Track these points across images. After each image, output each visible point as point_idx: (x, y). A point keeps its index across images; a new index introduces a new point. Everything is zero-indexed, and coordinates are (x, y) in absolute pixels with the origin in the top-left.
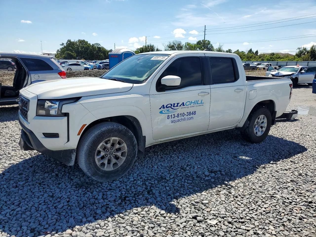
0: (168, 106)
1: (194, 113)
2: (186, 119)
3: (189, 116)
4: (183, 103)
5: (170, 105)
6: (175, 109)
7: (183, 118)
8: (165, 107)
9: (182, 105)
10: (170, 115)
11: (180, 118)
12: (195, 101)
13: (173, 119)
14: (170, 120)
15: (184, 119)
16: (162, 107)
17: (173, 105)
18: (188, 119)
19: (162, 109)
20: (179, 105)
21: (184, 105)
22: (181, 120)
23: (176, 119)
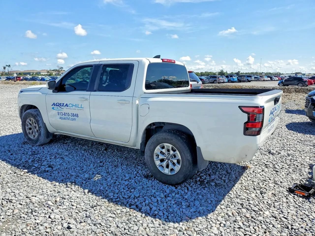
0: (57, 104)
1: (77, 115)
2: (70, 119)
3: (73, 117)
4: (67, 104)
5: (58, 104)
6: (61, 108)
7: (68, 117)
8: (55, 105)
9: (66, 106)
10: (59, 112)
11: (66, 117)
12: (76, 104)
13: (61, 116)
14: (60, 116)
15: (68, 119)
16: (53, 104)
17: (60, 104)
18: (71, 119)
19: (53, 106)
20: (64, 105)
21: (67, 106)
22: (66, 119)
23: (63, 116)
